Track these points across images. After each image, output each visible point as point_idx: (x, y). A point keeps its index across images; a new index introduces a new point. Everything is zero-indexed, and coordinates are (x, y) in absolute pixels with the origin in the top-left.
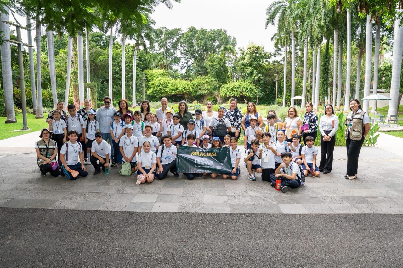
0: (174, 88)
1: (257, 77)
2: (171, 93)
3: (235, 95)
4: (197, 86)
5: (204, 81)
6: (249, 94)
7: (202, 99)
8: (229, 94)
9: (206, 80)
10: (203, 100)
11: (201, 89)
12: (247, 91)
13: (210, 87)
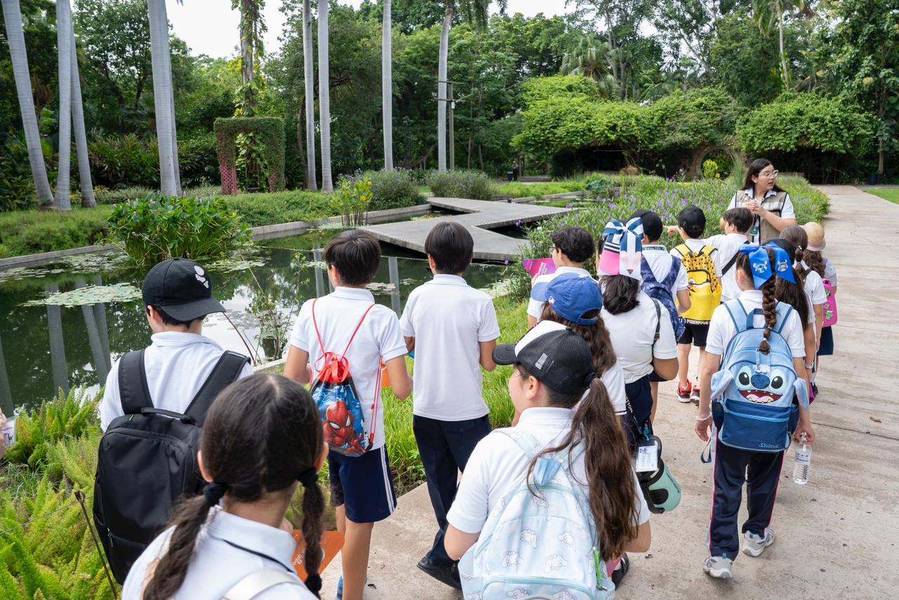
0: (580, 126)
1: (868, 80)
2: (572, 142)
3: (779, 145)
4: (662, 119)
5: (690, 105)
6: (830, 141)
7: (686, 162)
8: (761, 144)
9: (700, 100)
10: (690, 163)
11: (673, 129)
12: (827, 133)
13: (705, 121)
